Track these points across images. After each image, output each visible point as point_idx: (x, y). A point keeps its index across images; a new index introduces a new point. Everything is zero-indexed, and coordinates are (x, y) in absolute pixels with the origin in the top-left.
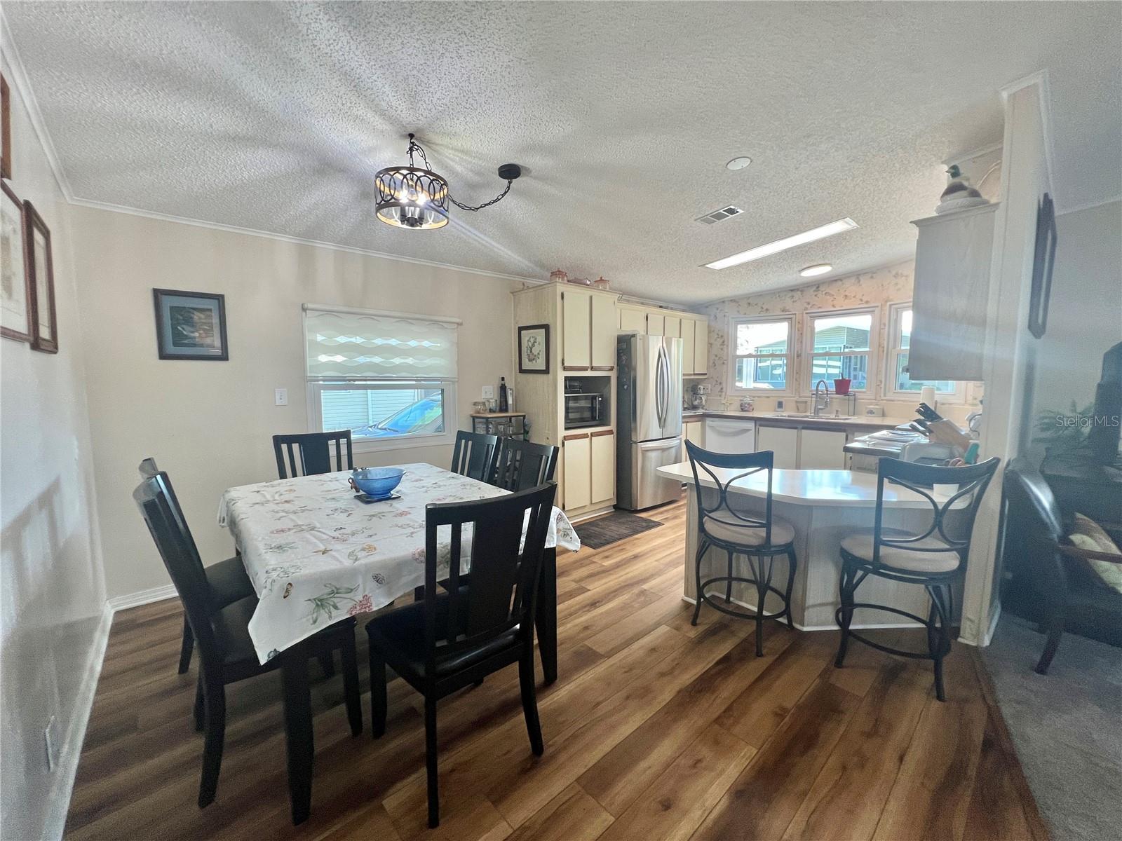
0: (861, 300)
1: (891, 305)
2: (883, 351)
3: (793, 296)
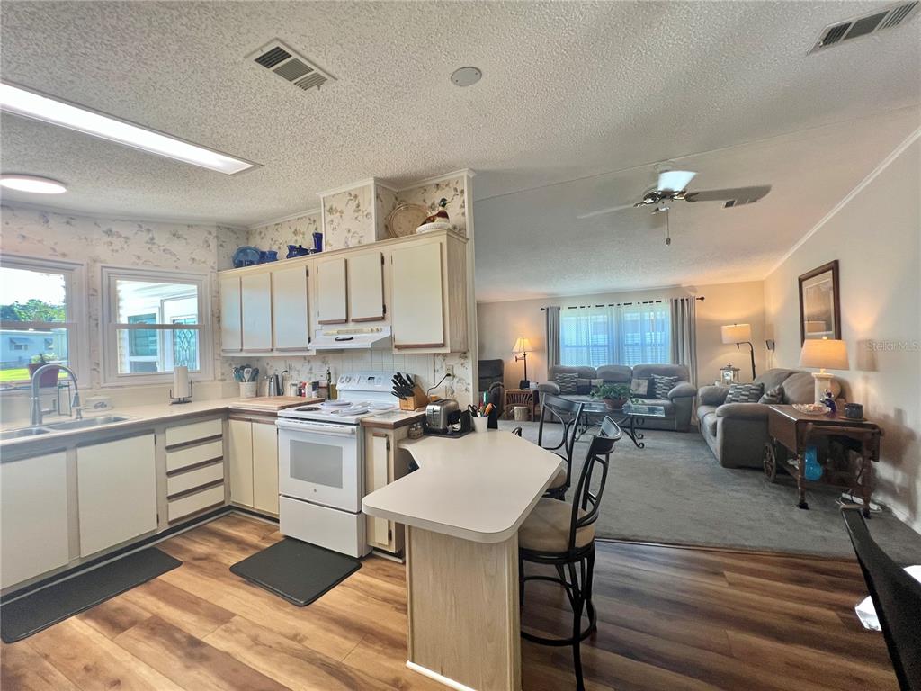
0: (53, 249)
1: (102, 267)
2: (97, 324)
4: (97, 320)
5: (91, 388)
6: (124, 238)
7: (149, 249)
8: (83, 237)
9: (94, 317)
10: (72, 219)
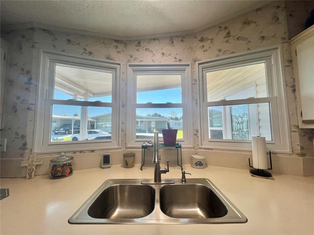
0: (176, 58)
1: (199, 64)
2: (197, 103)
3: (117, 47)
4: (196, 100)
5: (194, 148)
6: (210, 40)
7: (227, 42)
8: (189, 47)
9: (195, 98)
10: (184, 37)
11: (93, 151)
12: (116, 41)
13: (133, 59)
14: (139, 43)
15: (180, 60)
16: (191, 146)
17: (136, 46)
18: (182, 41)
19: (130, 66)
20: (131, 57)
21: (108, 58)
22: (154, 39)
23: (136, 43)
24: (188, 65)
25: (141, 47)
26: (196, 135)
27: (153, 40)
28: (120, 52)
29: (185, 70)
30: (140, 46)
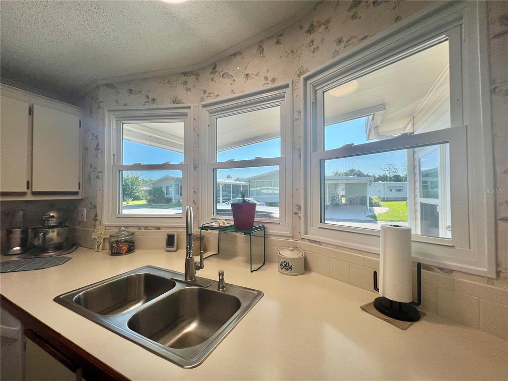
0: (266, 78)
1: (306, 79)
2: (300, 155)
3: (186, 82)
4: (300, 150)
5: (293, 237)
6: (324, 24)
7: (353, 17)
8: (289, 52)
9: (298, 147)
10: (281, 35)
11: (158, 228)
12: (185, 74)
13: (207, 95)
14: (215, 68)
15: (274, 80)
16: (288, 233)
17: (211, 73)
18: (278, 42)
19: (204, 106)
20: (205, 92)
21: (174, 102)
22: (234, 55)
23: (211, 69)
24: (287, 86)
25: (217, 74)
26: (296, 213)
27: (233, 57)
28: (190, 89)
29: (284, 97)
30: (216, 71)
